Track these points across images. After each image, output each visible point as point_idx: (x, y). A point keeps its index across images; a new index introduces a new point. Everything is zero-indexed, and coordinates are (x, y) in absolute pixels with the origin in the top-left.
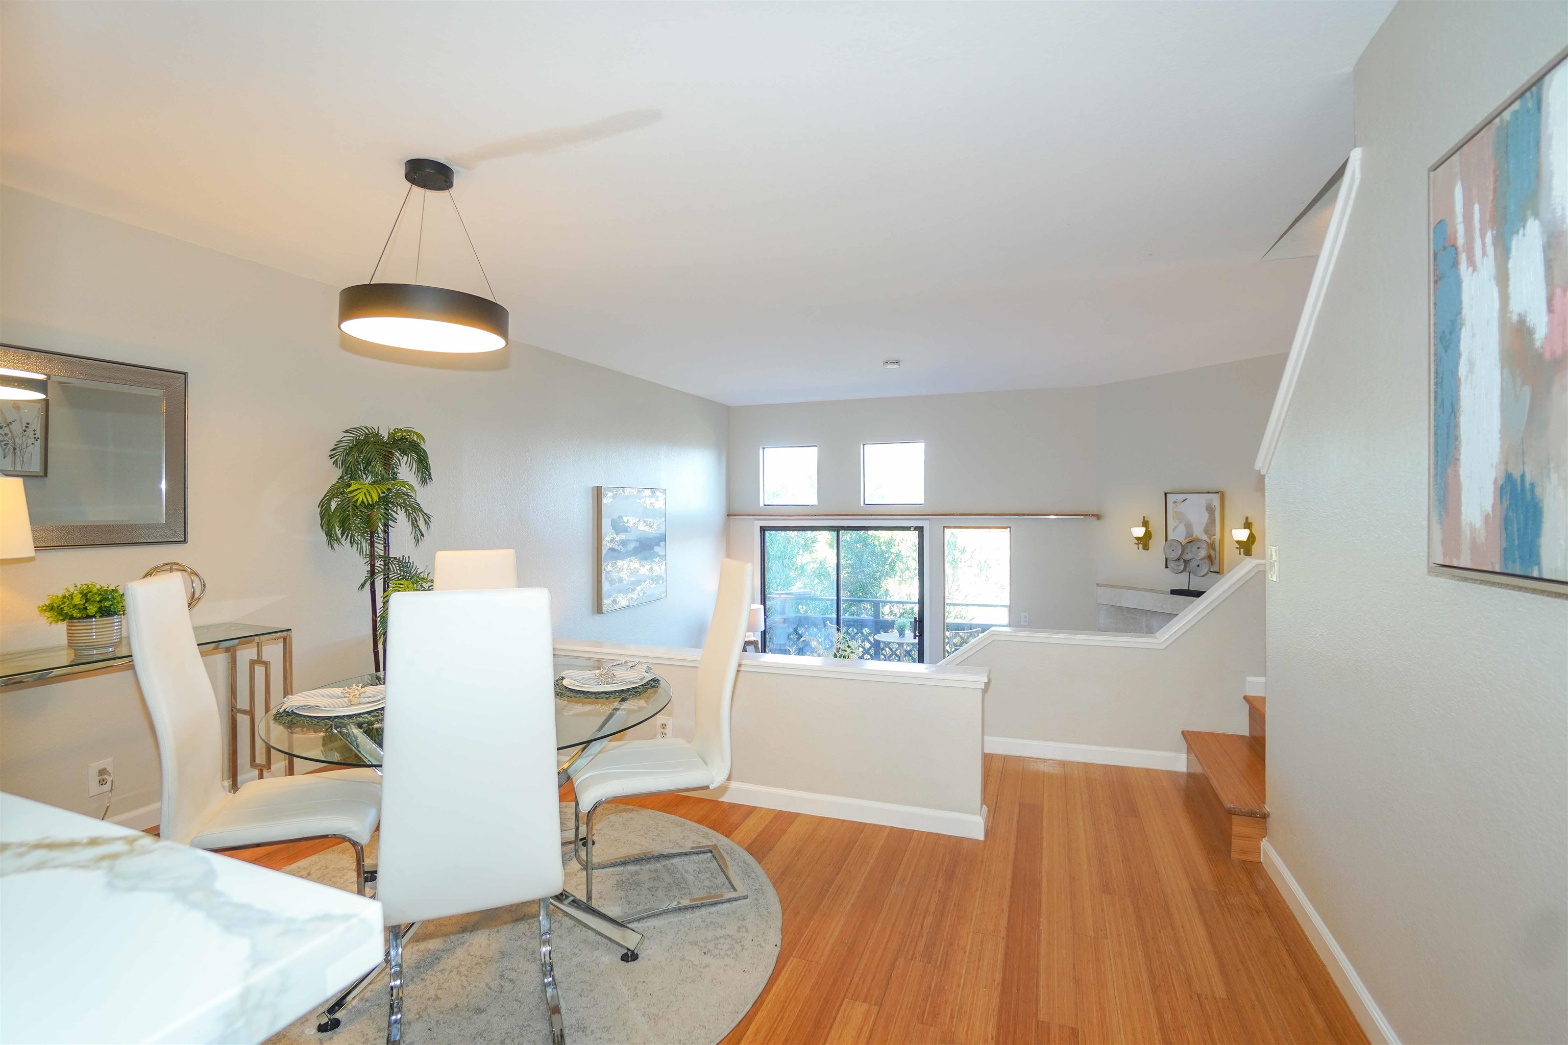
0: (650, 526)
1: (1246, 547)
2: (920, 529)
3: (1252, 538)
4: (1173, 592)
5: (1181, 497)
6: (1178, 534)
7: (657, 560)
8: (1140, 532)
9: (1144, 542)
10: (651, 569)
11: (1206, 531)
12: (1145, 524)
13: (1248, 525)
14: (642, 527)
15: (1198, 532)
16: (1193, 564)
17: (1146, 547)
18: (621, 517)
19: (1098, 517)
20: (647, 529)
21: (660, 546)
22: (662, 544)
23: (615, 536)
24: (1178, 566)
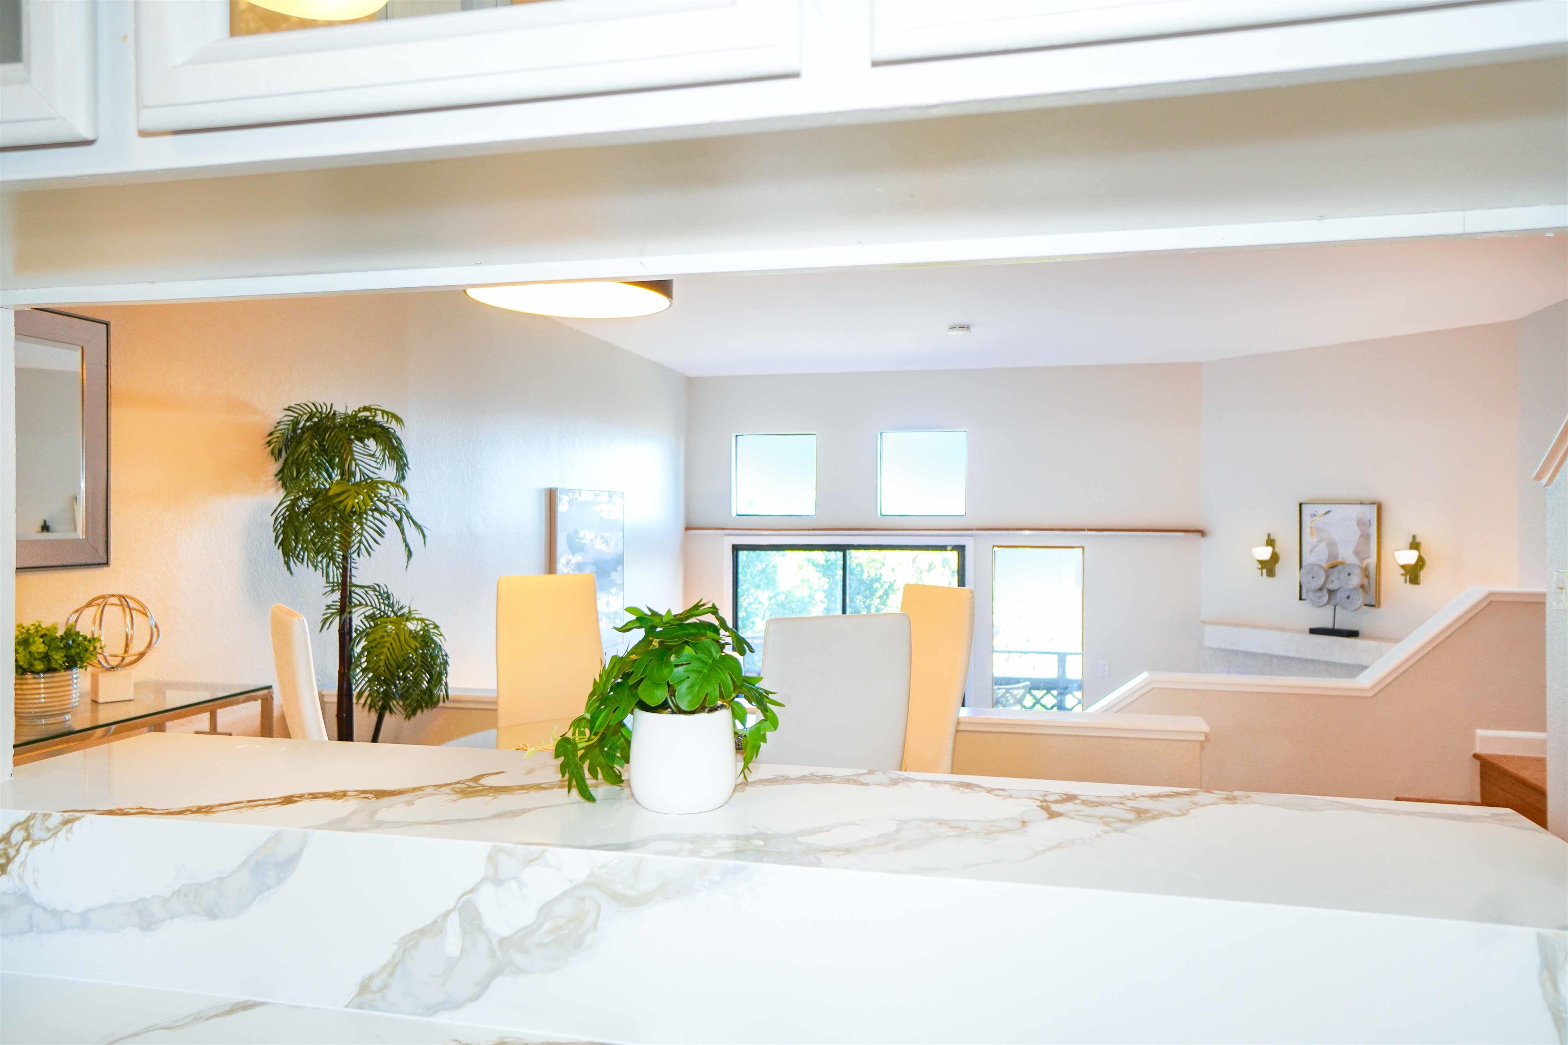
0: (608, 544)
1: (1413, 574)
2: (961, 549)
3: (1421, 562)
4: (1313, 631)
5: (1323, 509)
6: (1317, 556)
7: (614, 590)
8: (1265, 553)
9: (1269, 567)
10: (608, 603)
11: (1357, 553)
12: (1270, 542)
13: (1415, 545)
14: (599, 545)
15: (1346, 554)
16: (1340, 596)
17: (1271, 573)
18: (576, 532)
19: (1202, 533)
20: (605, 549)
21: (617, 571)
22: (619, 568)
23: (570, 557)
24: (1320, 597)
